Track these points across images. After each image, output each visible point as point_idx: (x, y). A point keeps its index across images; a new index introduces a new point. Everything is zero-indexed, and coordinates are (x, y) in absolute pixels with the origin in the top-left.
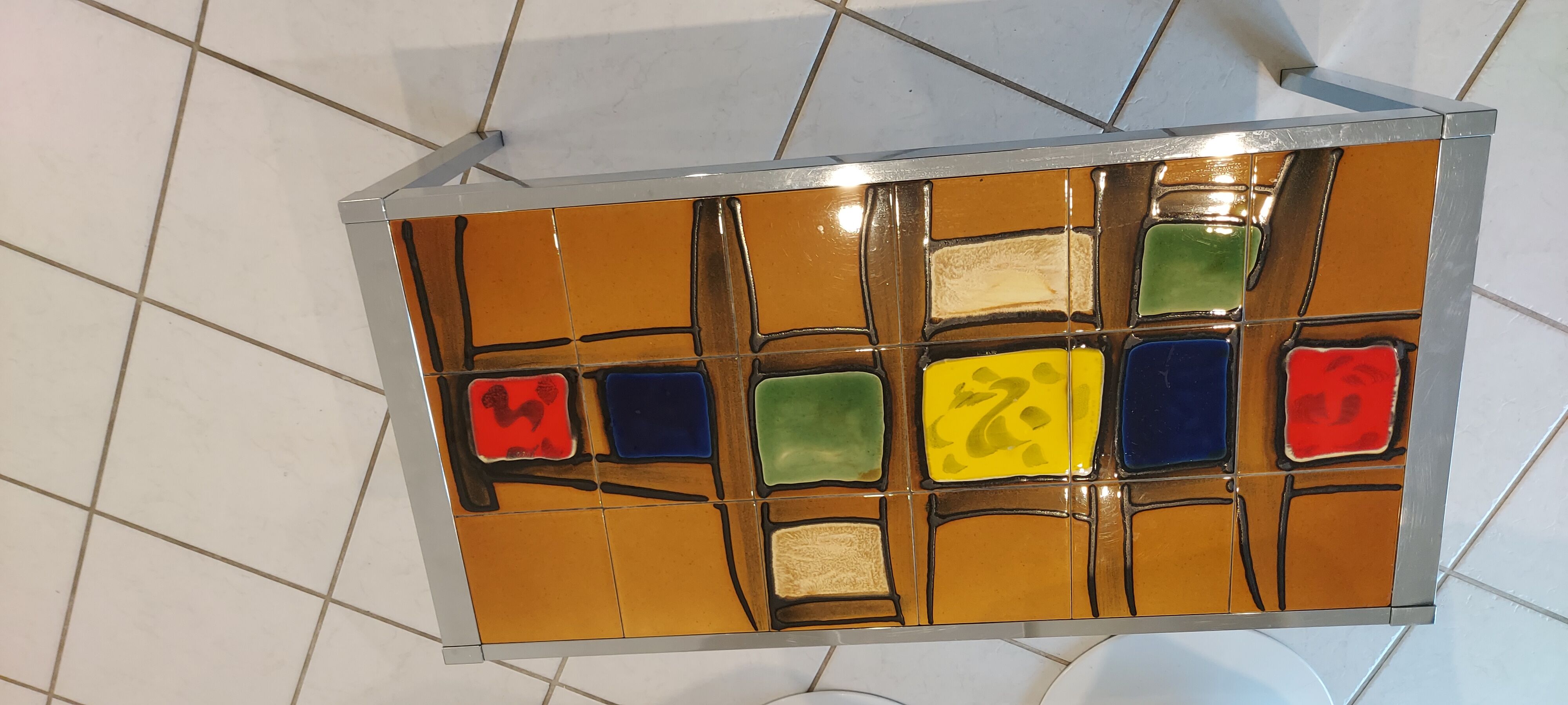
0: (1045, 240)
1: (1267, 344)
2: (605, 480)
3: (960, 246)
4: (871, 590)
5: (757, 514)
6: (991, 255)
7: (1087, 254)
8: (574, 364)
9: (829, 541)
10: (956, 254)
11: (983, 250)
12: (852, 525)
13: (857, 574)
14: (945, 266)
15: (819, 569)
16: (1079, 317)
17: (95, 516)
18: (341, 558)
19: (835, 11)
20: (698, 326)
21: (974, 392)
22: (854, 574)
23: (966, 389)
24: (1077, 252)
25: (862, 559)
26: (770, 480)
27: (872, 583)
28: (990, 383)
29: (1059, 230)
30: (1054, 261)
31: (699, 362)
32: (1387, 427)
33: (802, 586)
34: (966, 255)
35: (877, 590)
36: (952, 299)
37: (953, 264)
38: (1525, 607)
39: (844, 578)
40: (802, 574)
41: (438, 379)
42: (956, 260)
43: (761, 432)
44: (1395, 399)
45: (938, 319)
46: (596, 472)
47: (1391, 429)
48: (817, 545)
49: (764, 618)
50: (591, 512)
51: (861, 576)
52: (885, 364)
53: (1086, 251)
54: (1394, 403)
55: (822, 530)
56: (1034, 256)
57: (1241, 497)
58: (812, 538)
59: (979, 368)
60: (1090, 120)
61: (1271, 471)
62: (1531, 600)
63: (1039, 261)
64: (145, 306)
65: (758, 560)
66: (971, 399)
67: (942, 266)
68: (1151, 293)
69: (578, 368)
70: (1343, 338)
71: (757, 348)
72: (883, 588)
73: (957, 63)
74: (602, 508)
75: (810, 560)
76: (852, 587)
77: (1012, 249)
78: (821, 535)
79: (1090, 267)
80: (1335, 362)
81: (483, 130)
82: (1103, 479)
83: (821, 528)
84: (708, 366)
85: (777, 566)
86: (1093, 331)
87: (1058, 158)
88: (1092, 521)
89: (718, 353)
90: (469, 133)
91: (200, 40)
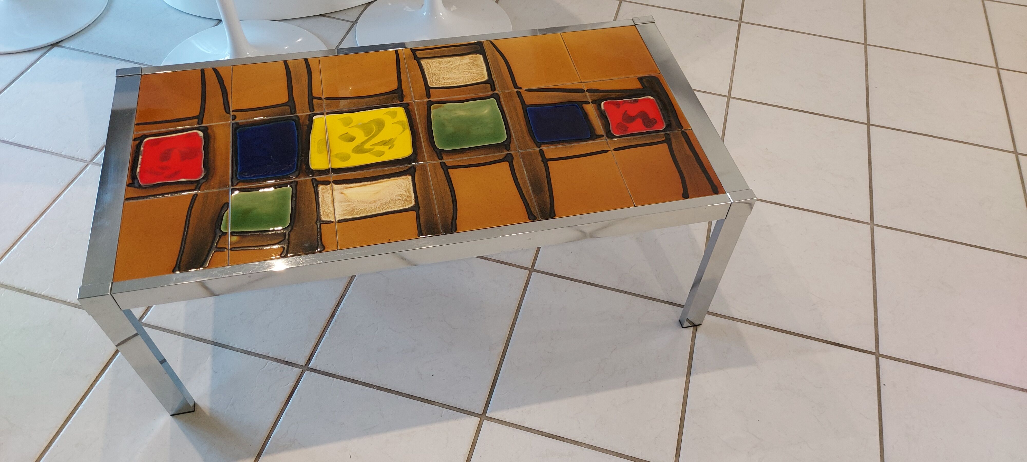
0: (349, 216)
1: (215, 180)
2: (583, 94)
3: (399, 209)
4: (431, 61)
5: (497, 87)
6: (380, 207)
7: (324, 211)
8: (609, 140)
9: (456, 78)
10: (400, 205)
11: (385, 209)
12: (444, 86)
14: (406, 200)
15: (460, 67)
16: (327, 183)
17: (866, 122)
19: (486, 416)
20: (544, 162)
21: (383, 146)
22: (440, 66)
23: (388, 147)
24: (330, 212)
25: (437, 73)
26: (492, 101)
27: (430, 64)
28: (374, 150)
29: (341, 221)
30: (343, 207)
31: (541, 147)
32: (144, 150)
33: (468, 60)
34: (395, 205)
35: (427, 61)
36: (400, 185)
37: (402, 201)
38: (45, 150)
39: (446, 65)
40: (469, 64)
41: (683, 128)
42: (400, 203)
43: (501, 120)
44: (140, 162)
45: (407, 176)
46: (588, 97)
47: (142, 149)
48: (463, 76)
49: (487, 47)
50: (588, 80)
51: (437, 66)
52: (435, 154)
53: (325, 213)
54: (140, 160)
56: (355, 208)
57: (227, 113)
58: (466, 79)
59: (382, 156)
60: (317, 371)
61: (211, 126)
63: (352, 206)
64: (868, 221)
65: (494, 68)
66: (385, 143)
67: (408, 199)
68: (284, 197)
69: (607, 139)
70: (170, 186)
71: (509, 155)
72: (423, 62)
73: (405, 394)
74: (582, 83)
75: (465, 70)
76: (441, 61)
77: (368, 210)
78: (461, 81)
79: (322, 206)
80: (175, 175)
81: (693, 328)
82: (307, 115)
83: (462, 83)
84: (535, 146)
85: (483, 67)
86: (318, 178)
87: (345, 254)
88: (311, 97)
89: (530, 151)
90: (701, 324)
91: (876, 358)
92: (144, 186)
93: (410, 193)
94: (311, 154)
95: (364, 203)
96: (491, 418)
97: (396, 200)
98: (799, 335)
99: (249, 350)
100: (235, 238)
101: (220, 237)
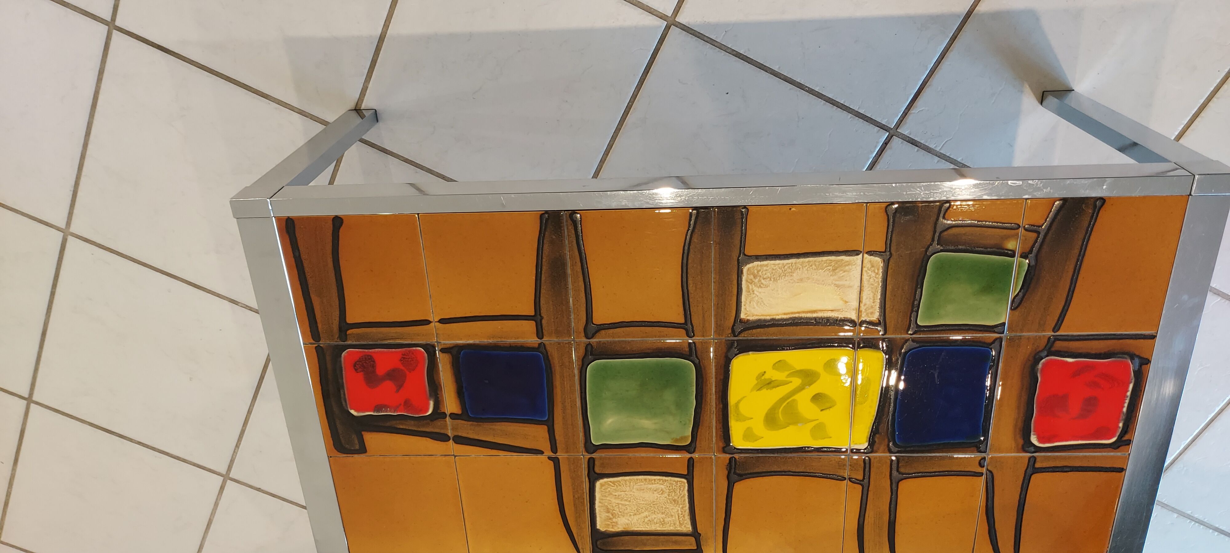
0: (842, 260)
1: (1024, 353)
2: (456, 434)
3: (769, 261)
4: (676, 529)
5: (585, 466)
6: (794, 270)
7: (877, 274)
8: (434, 341)
9: (644, 490)
10: (765, 268)
11: (788, 266)
12: (664, 478)
13: (666, 516)
14: (754, 277)
15: (634, 511)
16: (865, 324)
17: (33, 406)
18: (237, 446)
19: (666, 23)
20: (540, 315)
21: (773, 379)
22: (664, 516)
24: (868, 271)
25: (671, 505)
26: (597, 440)
27: (678, 523)
28: (787, 373)
29: (856, 253)
30: (848, 278)
31: (540, 344)
32: (1119, 422)
33: (619, 523)
34: (773, 269)
35: (682, 529)
36: (759, 304)
37: (762, 276)
38: (1199, 524)
39: (655, 518)
40: (620, 514)
41: (316, 347)
42: (764, 273)
43: (590, 402)
44: (1127, 401)
45: (746, 320)
46: (449, 428)
47: (1121, 425)
48: (633, 492)
49: (586, 545)
50: (444, 458)
51: (669, 517)
52: (699, 353)
53: (876, 271)
54: (1126, 405)
55: (639, 481)
56: (831, 273)
57: (991, 472)
58: (630, 487)
59: (778, 361)
60: (878, 125)
61: (1018, 453)
62: (1205, 519)
63: (835, 277)
64: (70, 239)
65: (584, 501)
66: (770, 384)
67: (752, 277)
68: (930, 307)
69: (436, 344)
70: (1089, 351)
71: (590, 335)
72: (687, 527)
73: (768, 72)
74: (454, 455)
75: (627, 503)
76: (661, 526)
77: (814, 266)
78: (637, 484)
79: (879, 284)
80: (1079, 370)
81: (361, 108)
82: (876, 452)
83: (637, 480)
84: (548, 348)
85: (599, 507)
86: (877, 334)
87: (858, 193)
88: (865, 484)
89: (557, 337)
90: (348, 111)
91: (115, 21)
92: (1126, 356)
95: (818, 280)
96: (660, 18)
97: (769, 279)
100: (1011, 245)
101: (1031, 251)
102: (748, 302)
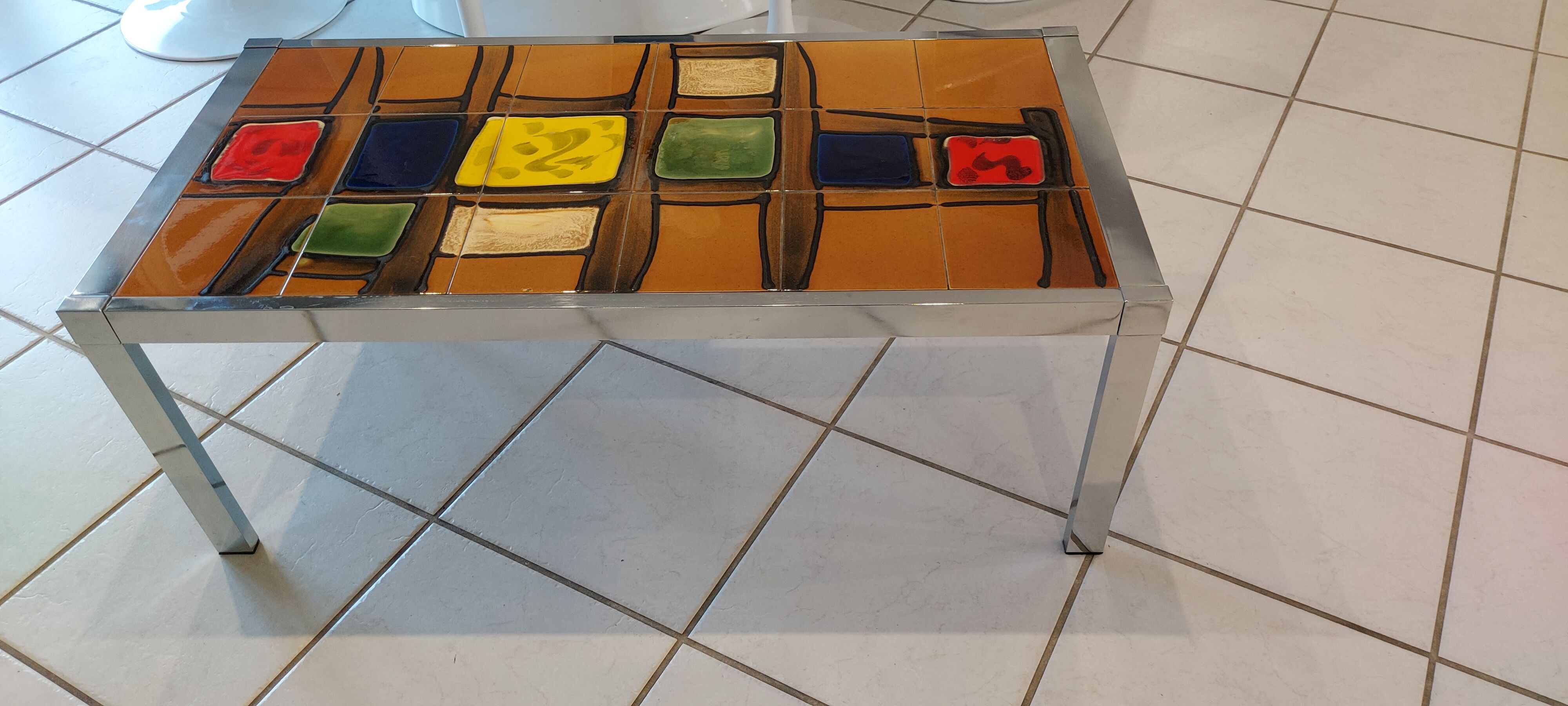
0: (483, 251)
1: (313, 185)
2: (921, 123)
3: (561, 250)
4: (694, 61)
5: (784, 103)
6: (535, 244)
7: (448, 241)
9: (724, 87)
10: (566, 245)
11: (540, 247)
12: (702, 95)
14: (578, 239)
15: (736, 72)
16: (470, 204)
17: (1494, 269)
19: (689, 637)
20: (818, 211)
21: (574, 164)
22: (706, 70)
24: (457, 242)
25: (697, 77)
26: (768, 120)
27: (692, 65)
28: (559, 169)
29: (466, 257)
30: (479, 238)
31: (821, 189)
32: (236, 138)
33: (752, 64)
34: (557, 244)
35: (689, 61)
36: (578, 219)
37: (571, 240)
39: (716, 68)
40: (751, 70)
41: (1072, 186)
42: (567, 242)
43: (772, 147)
44: (223, 151)
45: (593, 209)
46: (927, 128)
47: (235, 136)
48: (735, 85)
49: (789, 51)
50: (935, 106)
51: (701, 68)
52: (649, 183)
53: (448, 243)
54: (225, 149)
55: (728, 93)
56: (496, 241)
57: (370, 103)
58: (738, 89)
59: (566, 178)
61: (341, 117)
63: (493, 238)
64: (1465, 428)
65: (788, 78)
66: (577, 161)
67: (581, 239)
68: (400, 216)
69: (936, 189)
70: (250, 186)
71: (764, 196)
72: (681, 62)
74: (925, 108)
75: (742, 78)
76: (710, 63)
77: (514, 246)
78: (730, 90)
79: (448, 233)
81: (1086, 557)
82: (480, 115)
83: (730, 94)
84: (813, 187)
85: (772, 75)
86: (459, 196)
88: (497, 92)
89: (802, 194)
90: (1101, 553)
91: (1429, 663)
92: (214, 182)
93: (587, 231)
94: (464, 164)
95: (512, 236)
96: (695, 642)
97: (564, 237)
98: (1283, 600)
99: (363, 480)
100: (306, 261)
101: (286, 256)
102: (589, 220)
